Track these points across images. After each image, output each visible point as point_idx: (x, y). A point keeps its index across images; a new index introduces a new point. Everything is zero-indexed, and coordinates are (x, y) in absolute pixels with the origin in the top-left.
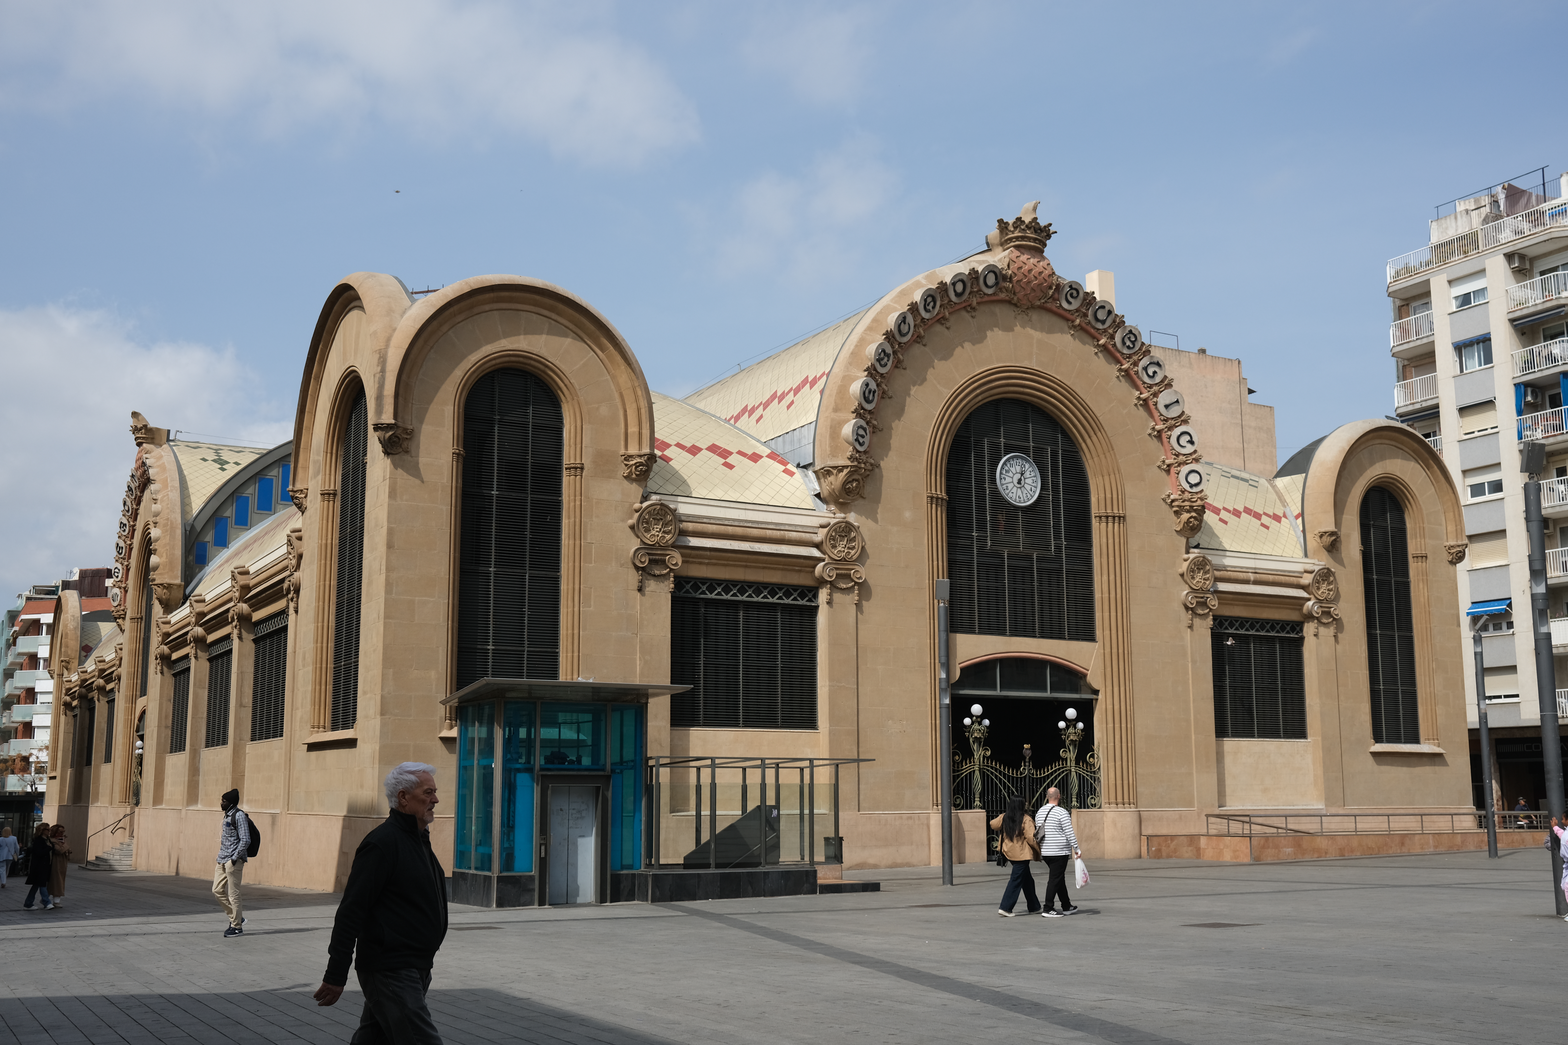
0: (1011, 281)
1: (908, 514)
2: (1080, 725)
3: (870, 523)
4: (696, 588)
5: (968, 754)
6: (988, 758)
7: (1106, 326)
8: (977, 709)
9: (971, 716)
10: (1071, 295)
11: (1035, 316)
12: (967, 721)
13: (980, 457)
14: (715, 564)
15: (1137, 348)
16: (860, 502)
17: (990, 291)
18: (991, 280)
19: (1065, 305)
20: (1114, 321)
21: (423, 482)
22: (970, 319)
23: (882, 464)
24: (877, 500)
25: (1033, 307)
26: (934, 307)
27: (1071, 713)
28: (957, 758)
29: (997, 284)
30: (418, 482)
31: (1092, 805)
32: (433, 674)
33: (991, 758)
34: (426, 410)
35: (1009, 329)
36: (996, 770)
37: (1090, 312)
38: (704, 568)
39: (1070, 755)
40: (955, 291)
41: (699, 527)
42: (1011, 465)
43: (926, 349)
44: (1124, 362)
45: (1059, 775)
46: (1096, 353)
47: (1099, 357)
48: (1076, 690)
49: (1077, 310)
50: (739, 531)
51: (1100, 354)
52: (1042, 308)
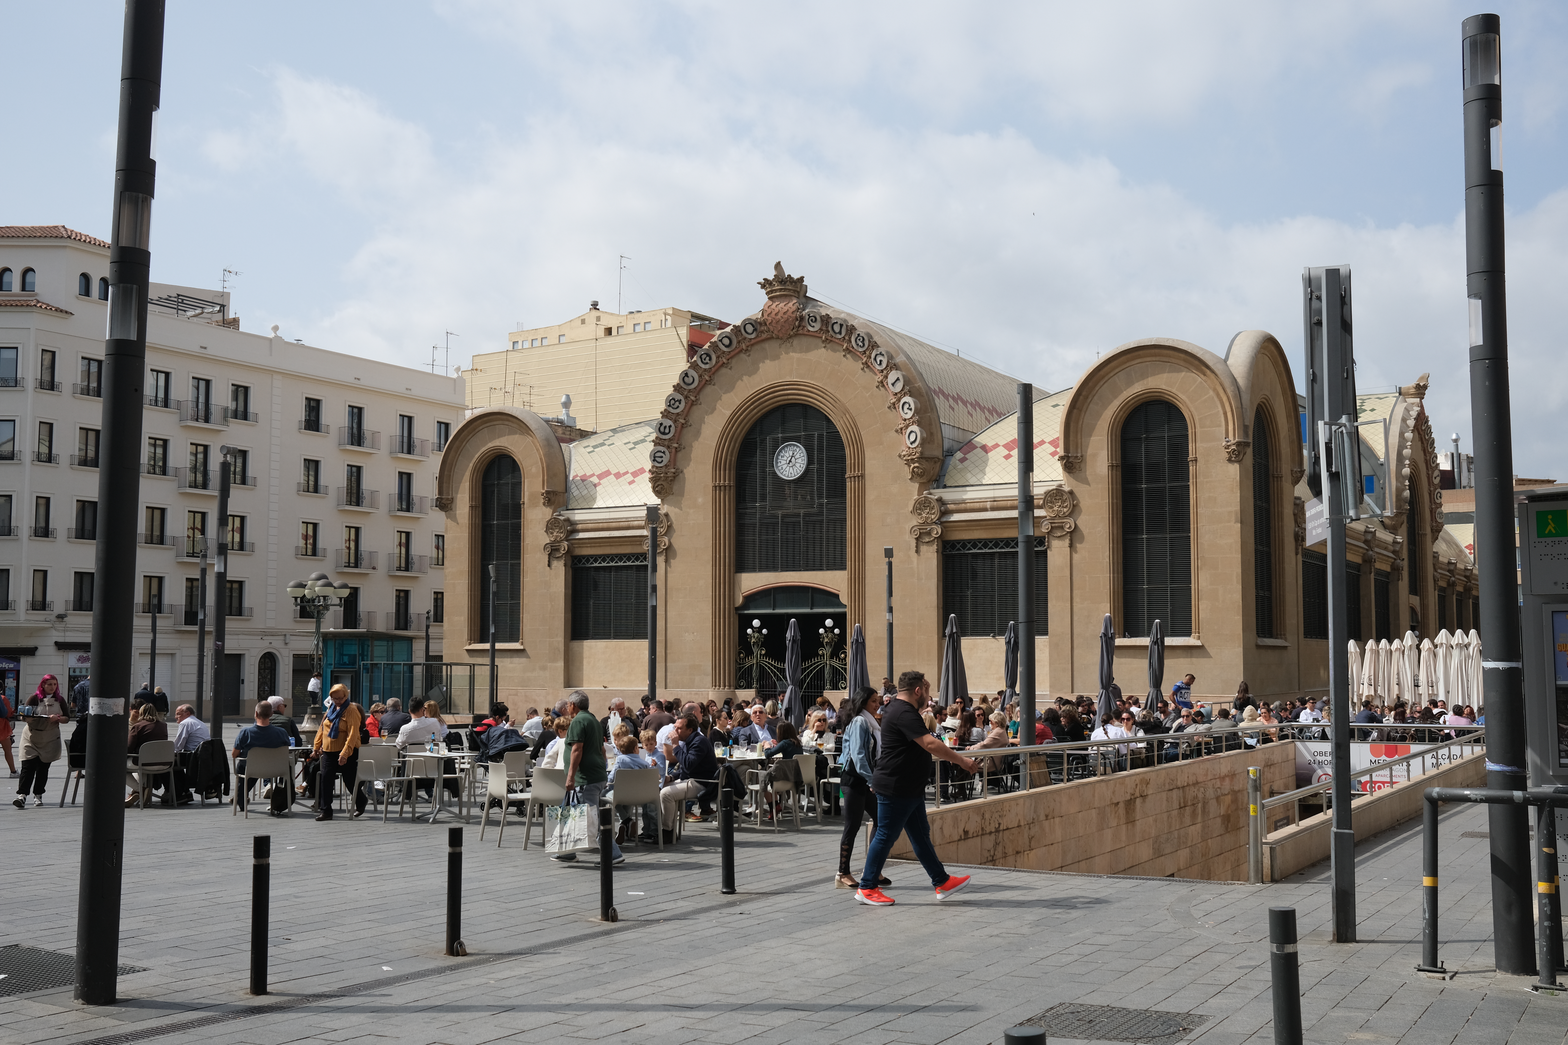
0: (766, 325)
1: (700, 500)
2: (837, 631)
3: (677, 510)
4: (588, 561)
5: (749, 653)
6: (763, 655)
7: (843, 334)
8: (756, 623)
9: (752, 627)
10: (812, 320)
11: (796, 342)
12: (749, 631)
13: (764, 450)
14: (594, 547)
15: (866, 345)
16: (671, 497)
17: (753, 336)
18: (750, 329)
19: (811, 329)
20: (847, 330)
21: (458, 524)
22: (747, 358)
23: (685, 471)
24: (682, 494)
25: (791, 337)
26: (710, 359)
27: (829, 622)
28: (742, 655)
29: (755, 330)
30: (454, 524)
31: (842, 688)
32: (462, 618)
33: (766, 655)
34: (459, 487)
35: (776, 357)
36: (769, 663)
37: (830, 329)
38: (589, 549)
39: (826, 651)
40: (724, 345)
41: (584, 526)
42: (786, 452)
43: (715, 387)
44: (863, 357)
45: (818, 666)
46: (844, 356)
47: (847, 358)
48: (833, 606)
49: (821, 329)
50: (605, 525)
51: (848, 356)
52: (796, 335)
